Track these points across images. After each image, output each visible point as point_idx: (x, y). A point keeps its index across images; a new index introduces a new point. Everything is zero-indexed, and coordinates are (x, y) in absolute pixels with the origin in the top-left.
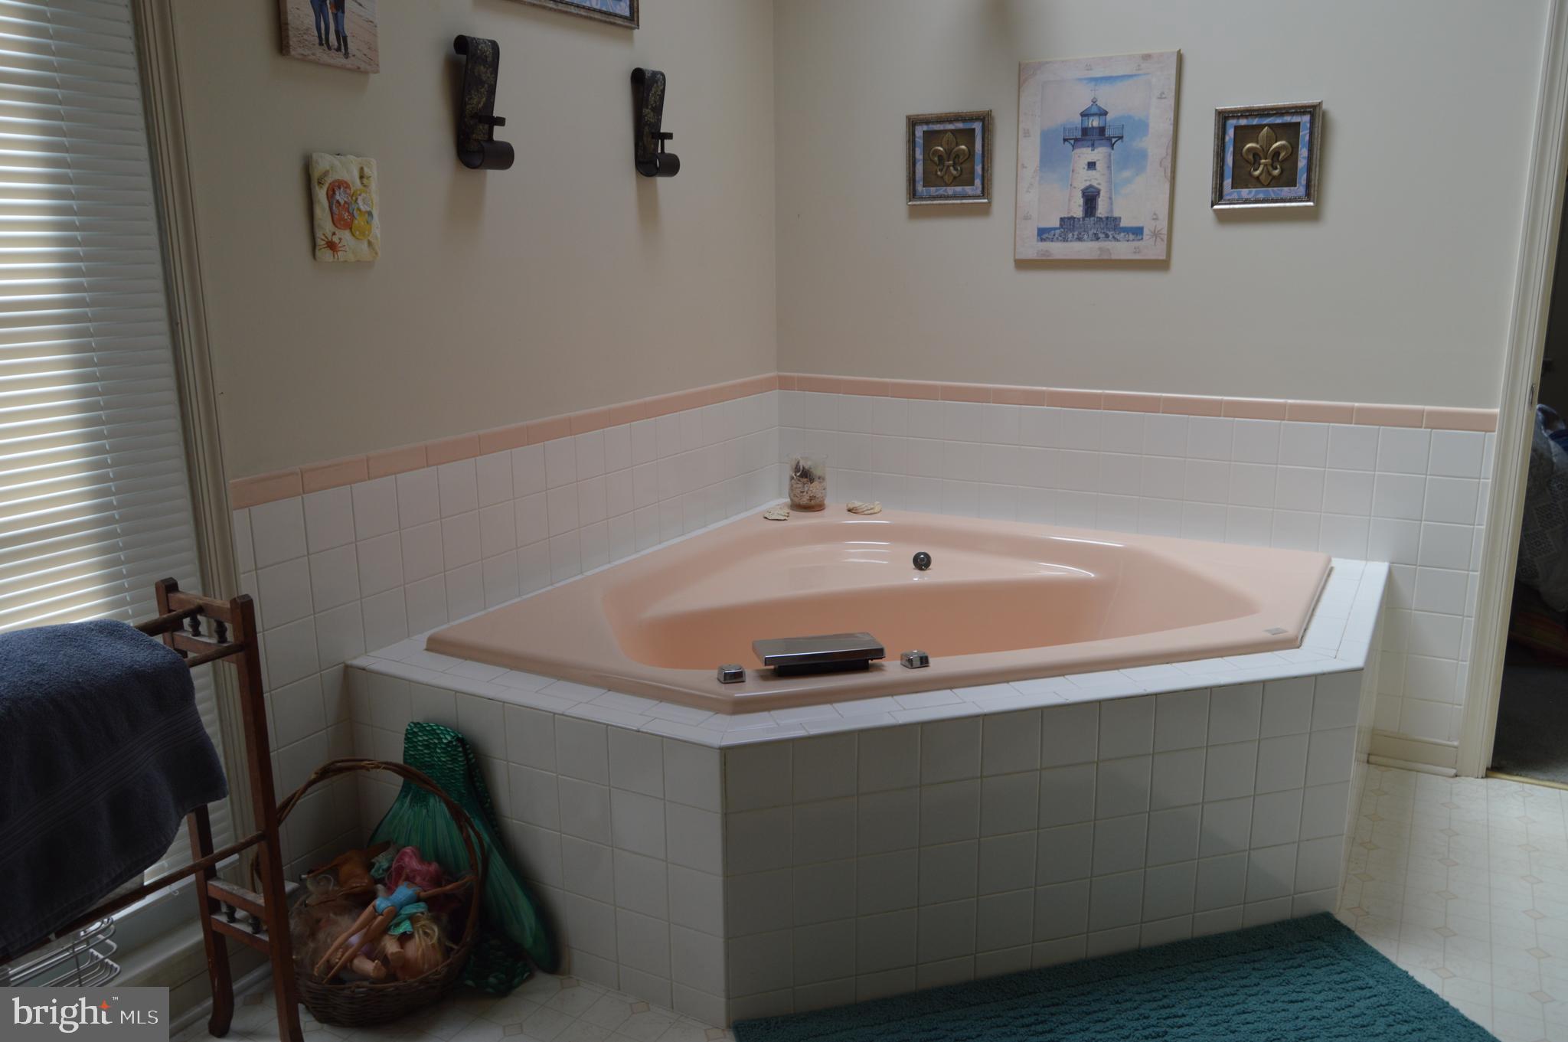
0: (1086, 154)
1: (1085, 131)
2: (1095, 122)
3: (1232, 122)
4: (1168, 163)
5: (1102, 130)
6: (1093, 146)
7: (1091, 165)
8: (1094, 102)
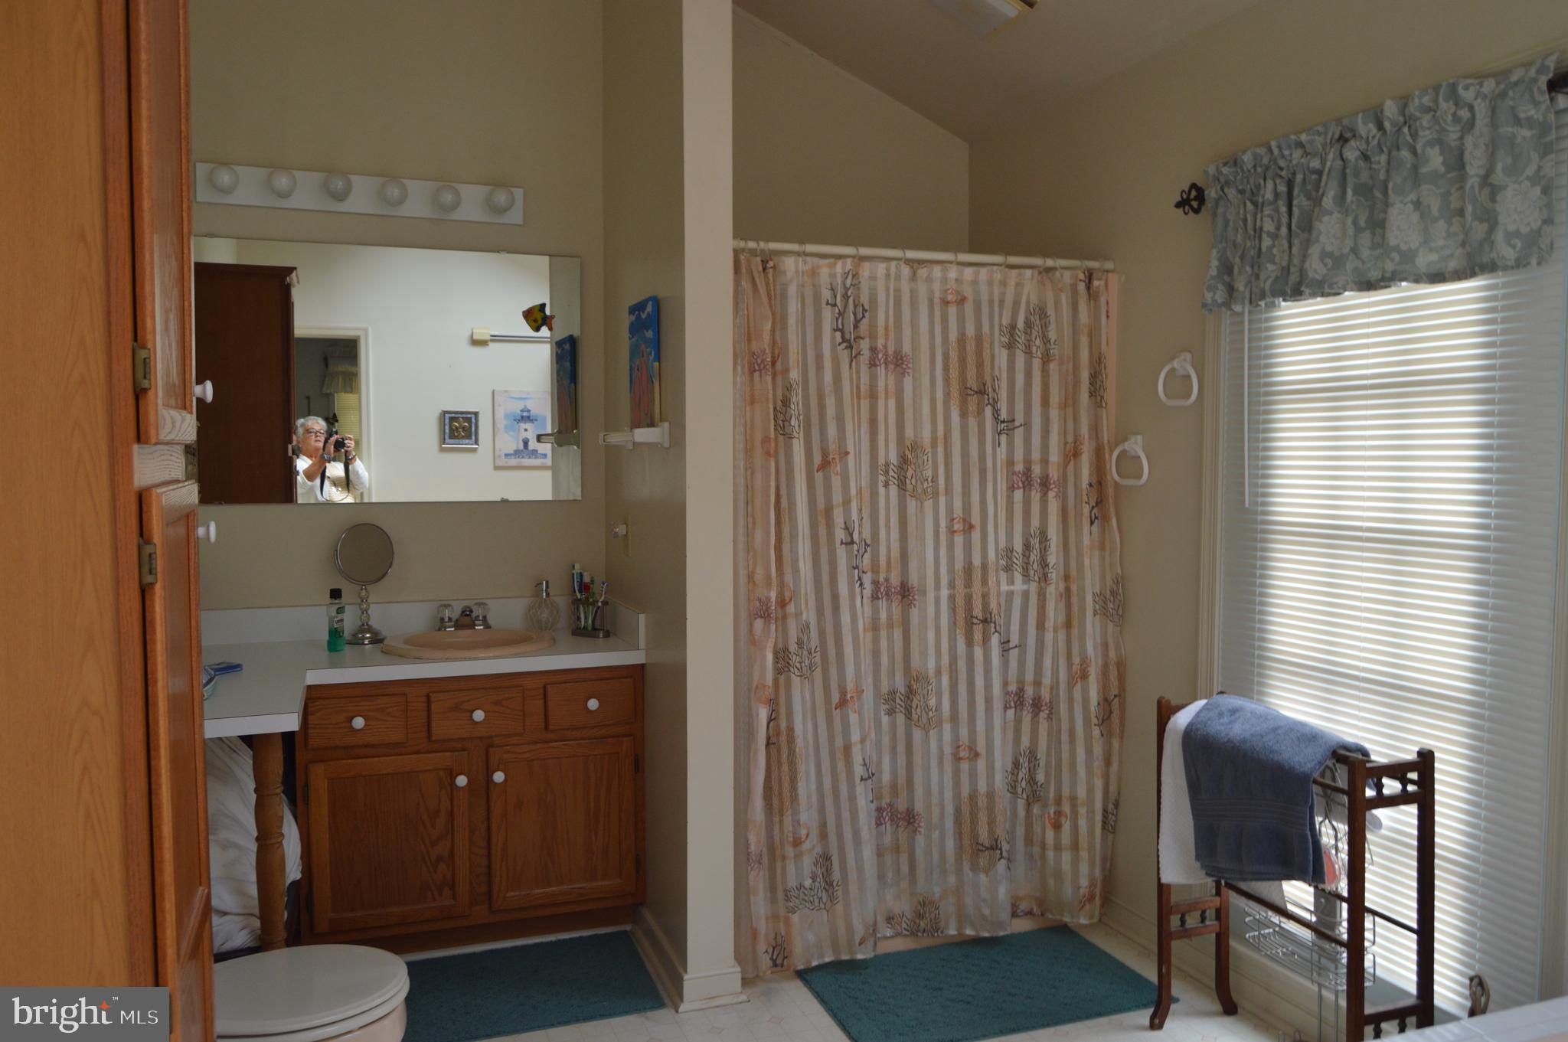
0: (523, 426)
1: (522, 417)
2: (525, 414)
3: (473, 416)
4: (496, 430)
5: (529, 417)
6: (525, 423)
7: (526, 430)
8: (525, 406)
